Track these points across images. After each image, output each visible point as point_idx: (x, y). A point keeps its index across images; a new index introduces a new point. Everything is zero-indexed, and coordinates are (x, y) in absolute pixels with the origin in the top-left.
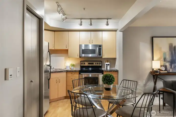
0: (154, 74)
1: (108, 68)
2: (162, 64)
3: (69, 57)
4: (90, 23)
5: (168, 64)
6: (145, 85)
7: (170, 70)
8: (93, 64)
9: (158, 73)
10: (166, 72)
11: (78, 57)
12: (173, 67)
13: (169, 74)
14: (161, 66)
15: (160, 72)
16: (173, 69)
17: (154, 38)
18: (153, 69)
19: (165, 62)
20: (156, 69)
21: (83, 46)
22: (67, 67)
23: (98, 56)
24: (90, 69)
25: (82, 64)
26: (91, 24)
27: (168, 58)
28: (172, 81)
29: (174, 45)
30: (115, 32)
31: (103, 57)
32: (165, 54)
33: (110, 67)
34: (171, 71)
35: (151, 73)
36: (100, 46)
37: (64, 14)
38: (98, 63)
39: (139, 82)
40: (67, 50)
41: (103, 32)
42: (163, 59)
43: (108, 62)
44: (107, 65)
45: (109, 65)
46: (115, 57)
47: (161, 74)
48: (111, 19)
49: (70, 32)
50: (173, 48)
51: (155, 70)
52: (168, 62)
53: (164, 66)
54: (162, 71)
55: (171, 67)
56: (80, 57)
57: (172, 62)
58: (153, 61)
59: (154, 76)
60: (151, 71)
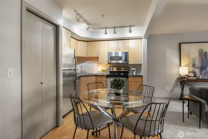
0: (181, 80)
1: (134, 74)
2: (191, 70)
3: (100, 64)
4: (114, 31)
5: (197, 71)
6: (172, 91)
7: (199, 77)
8: (120, 69)
9: (186, 79)
10: (195, 78)
11: (107, 63)
12: (203, 73)
13: (198, 80)
14: (190, 72)
15: (188, 78)
16: (203, 75)
17: (181, 44)
18: (180, 75)
19: (194, 68)
20: (184, 75)
21: (114, 53)
22: (98, 72)
23: (125, 62)
24: (122, 74)
25: (111, 69)
26: (115, 33)
27: (198, 64)
28: (200, 88)
29: (204, 51)
30: (141, 40)
31: (129, 63)
32: (194, 60)
33: (136, 73)
34: (201, 77)
35: (178, 79)
36: (126, 53)
37: (88, 24)
38: (125, 69)
39: (166, 87)
40: (98, 58)
41: (129, 40)
42: (191, 65)
43: (134, 68)
44: (133, 70)
45: (134, 70)
46: (140, 63)
47: (189, 80)
48: (133, 26)
49: (100, 42)
50: (204, 53)
51: (182, 76)
52: (198, 68)
53: (192, 72)
54: (191, 77)
55: (201, 73)
56: (109, 63)
57: (202, 68)
58: (180, 67)
59: (181, 82)
60: (179, 77)
